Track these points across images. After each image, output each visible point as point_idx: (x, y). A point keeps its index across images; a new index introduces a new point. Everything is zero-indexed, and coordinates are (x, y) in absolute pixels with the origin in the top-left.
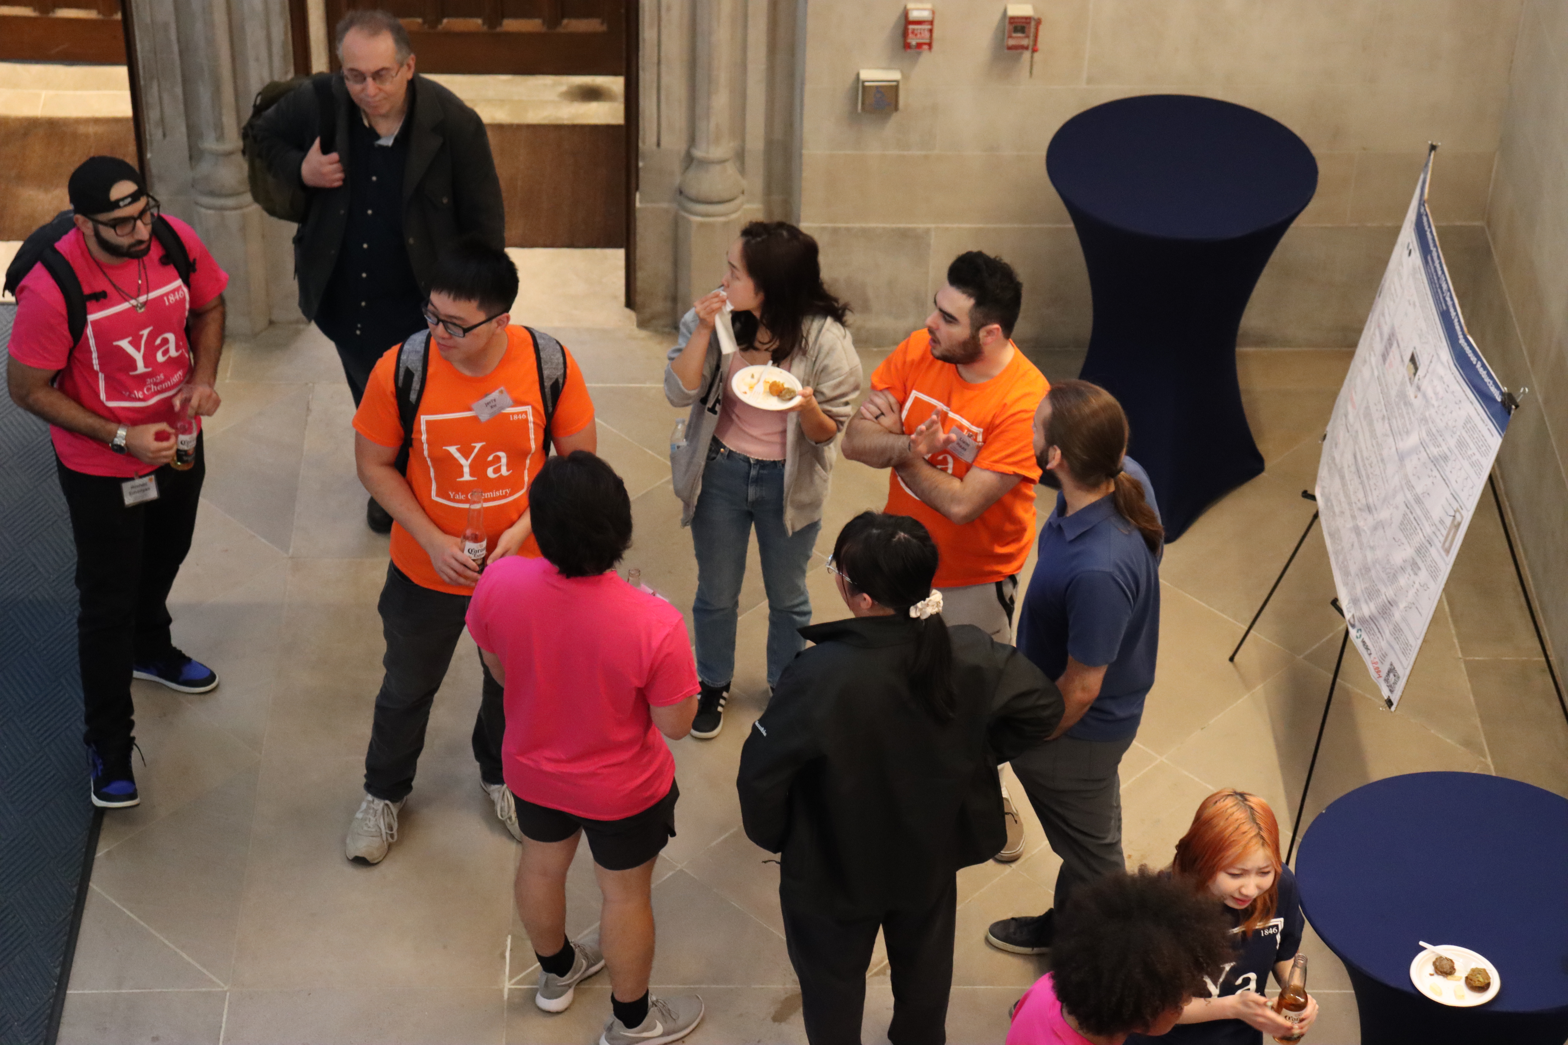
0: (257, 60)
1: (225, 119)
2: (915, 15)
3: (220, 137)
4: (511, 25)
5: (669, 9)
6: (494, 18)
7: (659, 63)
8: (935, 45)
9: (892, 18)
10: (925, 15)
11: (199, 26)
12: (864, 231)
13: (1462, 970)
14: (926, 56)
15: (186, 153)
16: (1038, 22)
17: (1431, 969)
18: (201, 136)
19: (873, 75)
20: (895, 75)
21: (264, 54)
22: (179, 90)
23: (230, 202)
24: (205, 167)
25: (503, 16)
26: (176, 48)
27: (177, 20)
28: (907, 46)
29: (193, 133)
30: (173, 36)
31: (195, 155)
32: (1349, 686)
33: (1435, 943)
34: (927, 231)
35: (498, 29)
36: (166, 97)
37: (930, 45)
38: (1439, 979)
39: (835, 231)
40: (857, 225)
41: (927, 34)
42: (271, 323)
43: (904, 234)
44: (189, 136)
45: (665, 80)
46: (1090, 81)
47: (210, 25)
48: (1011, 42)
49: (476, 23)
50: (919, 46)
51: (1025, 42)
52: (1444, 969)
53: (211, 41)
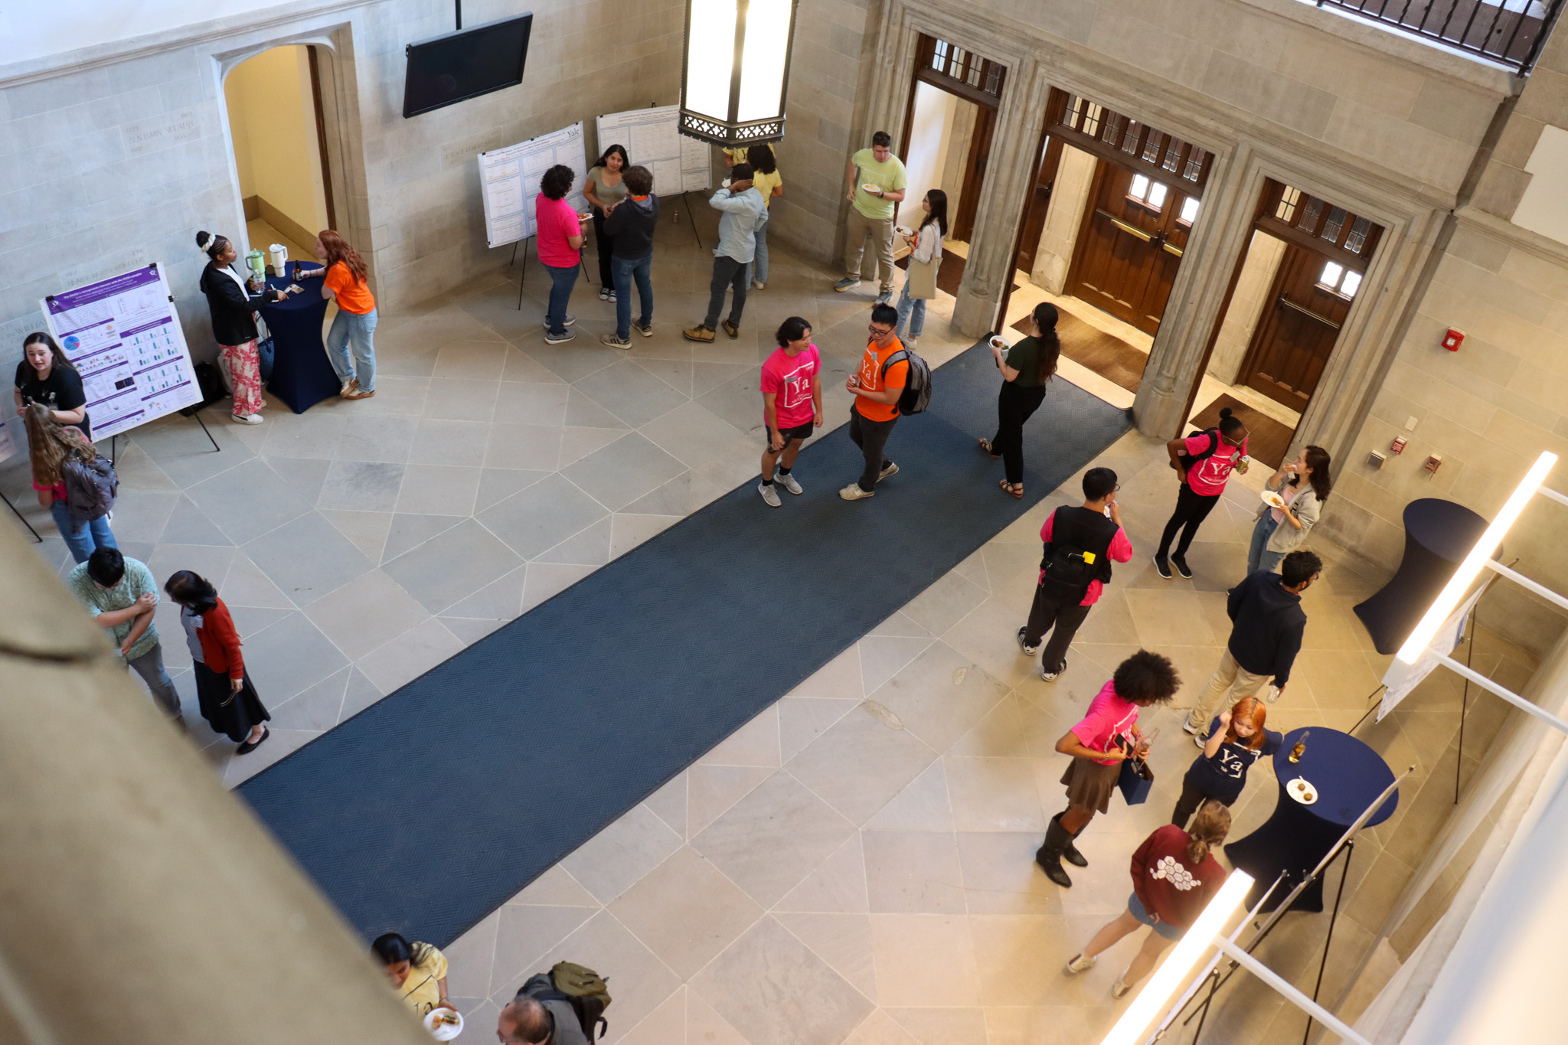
0: (1190, 353)
1: (1172, 367)
2: (1399, 440)
3: (1168, 372)
4: (1300, 393)
5: (1323, 399)
6: (1296, 389)
7: (1312, 415)
8: (1402, 453)
9: (1392, 438)
10: (1403, 442)
11: (1177, 335)
12: (1351, 504)
13: (1306, 791)
14: (1398, 457)
15: (1157, 372)
16: (1440, 464)
17: (1297, 785)
18: (1163, 369)
19: (1377, 453)
20: (1384, 457)
21: (1192, 353)
22: (1163, 352)
23: (1161, 392)
24: (1160, 379)
25: (1299, 390)
26: (1168, 339)
27: (1172, 332)
28: (1392, 449)
29: (1162, 366)
30: (1169, 335)
31: (1159, 374)
32: (1402, 728)
33: (1305, 779)
34: (1373, 515)
35: (1295, 393)
36: (1159, 352)
37: (1400, 453)
38: (1297, 790)
39: (1342, 499)
40: (1351, 501)
41: (1400, 448)
42: (1158, 437)
43: (1364, 512)
44: (1160, 367)
45: (1311, 421)
46: (1451, 494)
47: (1180, 336)
48: (1428, 466)
49: (1289, 388)
50: (1396, 451)
51: (1432, 468)
52: (1301, 788)
53: (1179, 341)
